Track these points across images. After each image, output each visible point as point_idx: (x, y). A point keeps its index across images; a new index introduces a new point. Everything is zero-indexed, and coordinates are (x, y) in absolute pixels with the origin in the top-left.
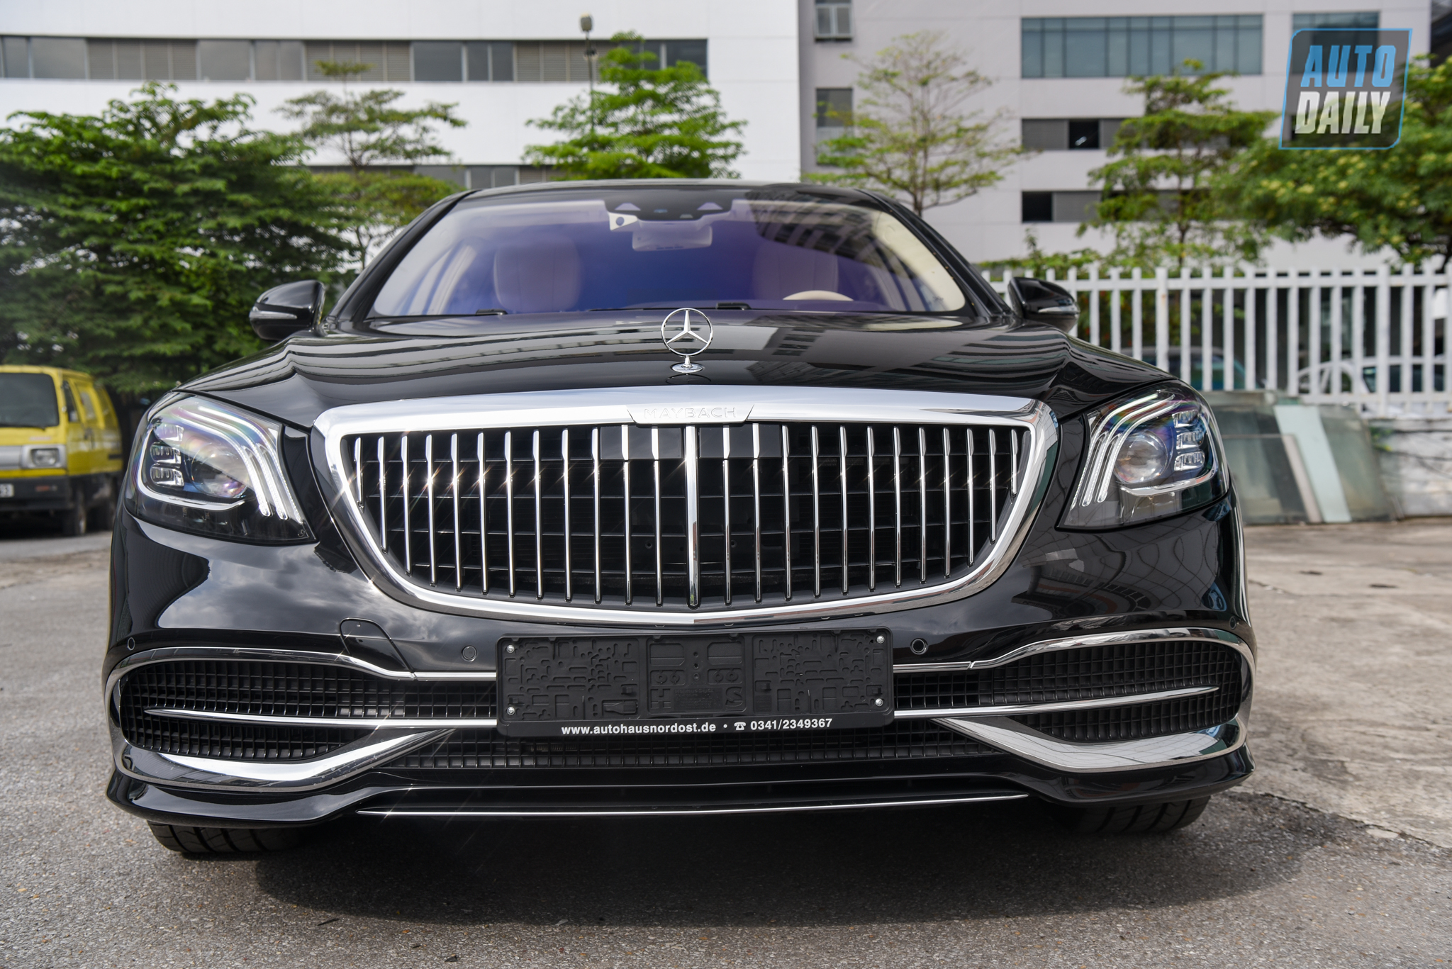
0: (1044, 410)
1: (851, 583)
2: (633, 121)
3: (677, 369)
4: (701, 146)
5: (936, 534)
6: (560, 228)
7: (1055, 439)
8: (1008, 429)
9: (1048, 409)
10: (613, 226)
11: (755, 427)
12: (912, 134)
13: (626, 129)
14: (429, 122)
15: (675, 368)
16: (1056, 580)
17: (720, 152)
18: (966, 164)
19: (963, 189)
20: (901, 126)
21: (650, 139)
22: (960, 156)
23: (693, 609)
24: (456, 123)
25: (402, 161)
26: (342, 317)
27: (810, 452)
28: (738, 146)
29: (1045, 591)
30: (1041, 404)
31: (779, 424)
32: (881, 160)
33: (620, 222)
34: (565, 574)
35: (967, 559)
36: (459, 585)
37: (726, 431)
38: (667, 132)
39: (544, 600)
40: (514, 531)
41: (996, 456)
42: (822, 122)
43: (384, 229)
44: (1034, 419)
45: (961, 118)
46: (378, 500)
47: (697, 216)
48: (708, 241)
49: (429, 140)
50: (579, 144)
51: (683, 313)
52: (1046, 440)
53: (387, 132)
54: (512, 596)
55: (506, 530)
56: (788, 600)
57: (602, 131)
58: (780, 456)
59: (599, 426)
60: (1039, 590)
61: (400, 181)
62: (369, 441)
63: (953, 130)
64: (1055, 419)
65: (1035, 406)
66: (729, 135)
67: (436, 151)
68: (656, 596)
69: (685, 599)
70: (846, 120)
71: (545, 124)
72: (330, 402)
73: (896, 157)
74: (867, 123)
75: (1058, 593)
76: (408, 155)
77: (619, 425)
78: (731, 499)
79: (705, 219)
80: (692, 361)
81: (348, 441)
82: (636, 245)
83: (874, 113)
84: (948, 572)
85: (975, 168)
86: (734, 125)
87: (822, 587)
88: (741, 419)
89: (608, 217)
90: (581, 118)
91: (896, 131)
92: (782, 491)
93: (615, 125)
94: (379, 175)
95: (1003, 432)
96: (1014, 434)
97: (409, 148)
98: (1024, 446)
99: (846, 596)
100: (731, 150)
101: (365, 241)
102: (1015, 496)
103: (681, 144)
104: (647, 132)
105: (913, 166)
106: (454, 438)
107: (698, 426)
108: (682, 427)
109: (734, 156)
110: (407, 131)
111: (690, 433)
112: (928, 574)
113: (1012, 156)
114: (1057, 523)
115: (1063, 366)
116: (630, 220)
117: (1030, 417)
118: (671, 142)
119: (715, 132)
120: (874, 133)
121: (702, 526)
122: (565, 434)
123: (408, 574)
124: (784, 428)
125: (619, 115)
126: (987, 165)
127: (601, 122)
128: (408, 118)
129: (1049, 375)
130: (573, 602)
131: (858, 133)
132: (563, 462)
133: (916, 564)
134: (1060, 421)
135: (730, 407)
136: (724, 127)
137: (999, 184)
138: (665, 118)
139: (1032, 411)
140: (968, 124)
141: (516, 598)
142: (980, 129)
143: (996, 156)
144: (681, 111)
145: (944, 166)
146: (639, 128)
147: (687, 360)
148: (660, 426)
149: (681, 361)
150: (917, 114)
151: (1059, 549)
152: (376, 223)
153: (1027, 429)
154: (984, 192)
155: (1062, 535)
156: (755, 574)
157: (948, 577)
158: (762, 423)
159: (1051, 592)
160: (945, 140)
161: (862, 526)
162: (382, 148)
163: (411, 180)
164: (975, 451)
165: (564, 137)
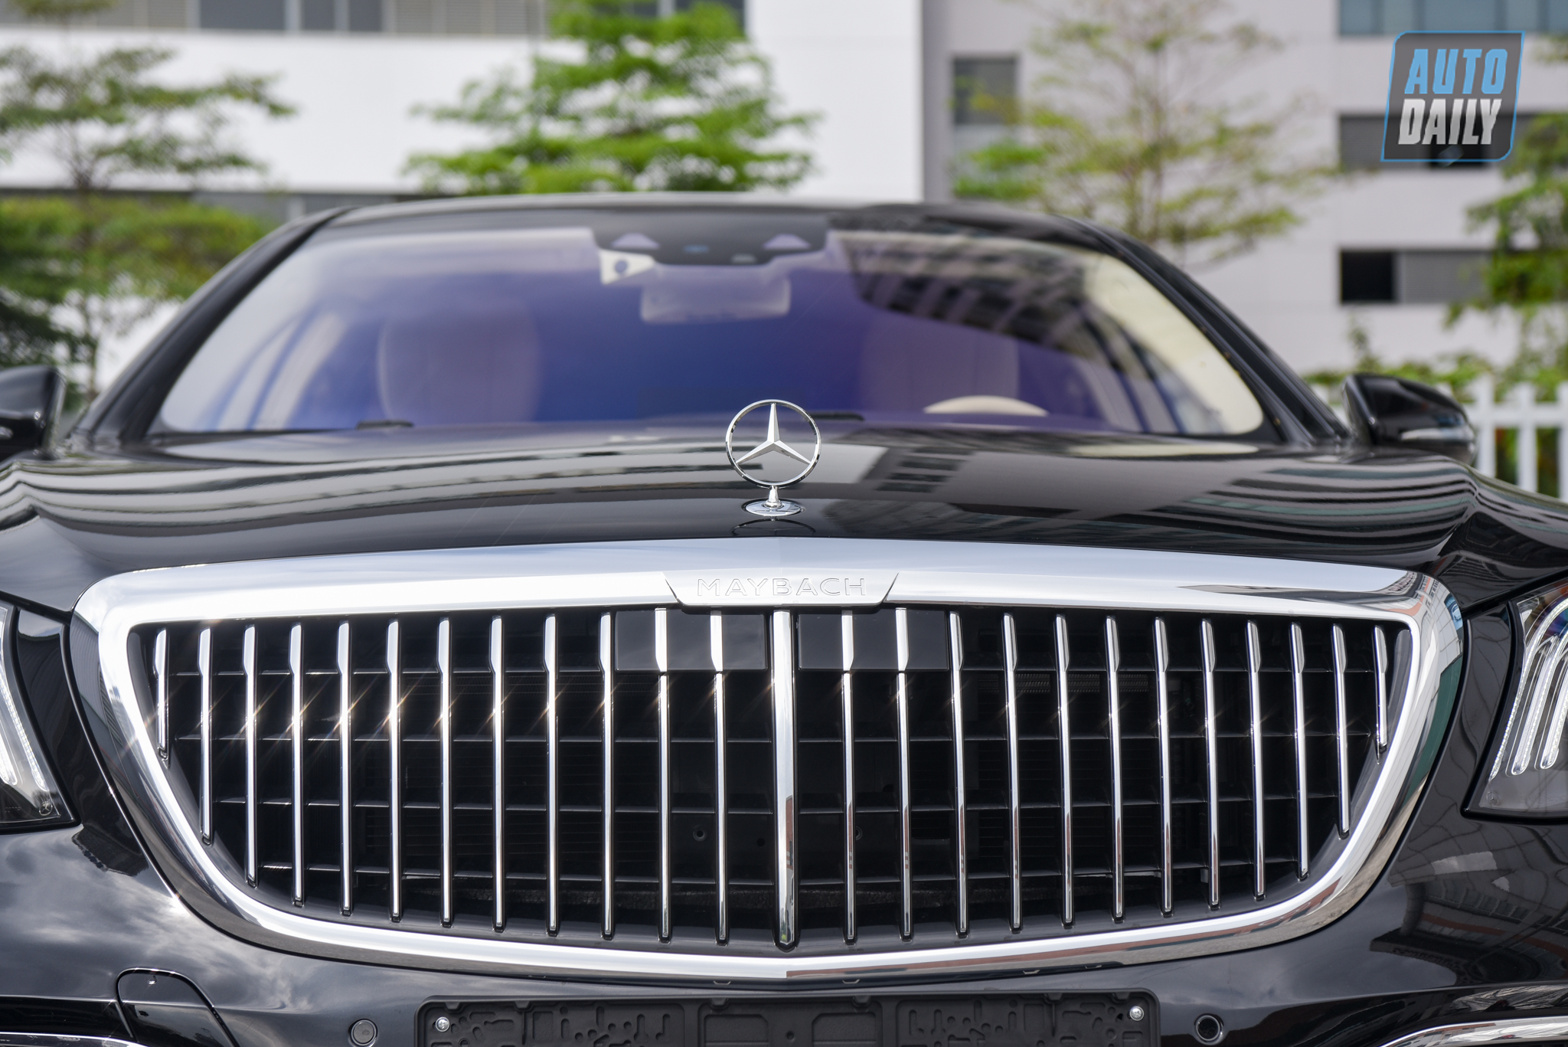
0: (1434, 592)
1: (1078, 908)
2: (610, 111)
3: (754, 509)
4: (736, 159)
5: (1237, 819)
6: (499, 283)
7: (1456, 651)
8: (1368, 625)
9: (1443, 591)
10: (608, 275)
11: (901, 615)
12: (1131, 139)
13: (597, 127)
14: (227, 107)
15: (750, 509)
16: (1454, 908)
17: (772, 170)
18: (1231, 195)
19: (1228, 242)
20: (1112, 124)
21: (641, 146)
22: (1224, 179)
23: (787, 950)
24: (277, 110)
25: (170, 180)
26: (102, 432)
27: (1002, 662)
28: (805, 159)
29: (1437, 929)
30: (1429, 581)
31: (944, 609)
32: (1076, 188)
33: (621, 267)
34: (545, 885)
35: (1297, 865)
36: (347, 904)
37: (847, 621)
38: (673, 134)
39: (507, 933)
40: (452, 803)
41: (1347, 675)
42: (961, 116)
43: (134, 305)
44: (1416, 608)
45: (1225, 110)
46: (198, 745)
47: (764, 257)
48: (781, 305)
49: (225, 141)
50: (510, 152)
51: (766, 408)
52: (1441, 651)
53: (145, 125)
54: (447, 925)
55: (439, 801)
56: (962, 935)
57: (553, 130)
58: (946, 668)
59: (613, 610)
60: (1425, 925)
61: (169, 215)
62: (183, 635)
63: (1207, 132)
64: (1457, 613)
65: (1417, 585)
66: (787, 140)
67: (236, 161)
68: (715, 924)
69: (770, 932)
70: (1006, 114)
71: (447, 115)
72: (106, 566)
73: (1100, 182)
74: (1049, 120)
75: (1458, 933)
76: (185, 168)
77: (652, 608)
78: (855, 746)
79: (778, 264)
80: (781, 498)
81: (142, 637)
82: (649, 312)
83: (1060, 100)
84: (1260, 888)
85: (1251, 202)
86: (800, 121)
87: (1025, 913)
88: (875, 599)
89: (597, 261)
90: (513, 105)
91: (1103, 135)
92: (951, 732)
93: (576, 118)
94: (129, 205)
95: (1359, 632)
96: (1379, 635)
97: (187, 154)
98: (1398, 658)
99: (1069, 930)
100: (792, 167)
101: (97, 327)
102: (1384, 750)
103: (700, 153)
104: (635, 132)
105: (1132, 198)
106: (344, 631)
107: (797, 612)
108: (767, 612)
109: (797, 178)
110: (183, 124)
111: (781, 623)
112: (1224, 893)
113: (1321, 182)
114: (1466, 803)
115: (1463, 520)
116: (639, 264)
117: (1407, 605)
118: (681, 151)
119: (760, 133)
120: (1062, 138)
121: (803, 796)
122: (551, 624)
123: (250, 884)
124: (953, 617)
125: (584, 100)
126: (1273, 196)
127: (553, 111)
128: (186, 99)
129: (1438, 534)
130: (561, 936)
131: (1029, 138)
132: (545, 675)
133: (1197, 873)
134: (1466, 614)
135: (853, 575)
136: (778, 124)
137: (1299, 234)
138: (670, 105)
139: (1412, 594)
140: (1239, 120)
141: (455, 928)
142: (1261, 130)
143: (1290, 180)
144: (699, 94)
145: (1191, 199)
146: (621, 124)
147: (773, 494)
148: (727, 611)
149: (762, 497)
150: (1143, 106)
151: (1460, 852)
152: (123, 295)
153: (1404, 626)
154: (1269, 249)
155: (1471, 824)
156: (899, 887)
157: (1260, 898)
158: (913, 607)
159: (1447, 931)
160: (1193, 151)
161: (1098, 800)
162: (136, 154)
163: (189, 214)
164: (1307, 666)
165: (480, 139)
